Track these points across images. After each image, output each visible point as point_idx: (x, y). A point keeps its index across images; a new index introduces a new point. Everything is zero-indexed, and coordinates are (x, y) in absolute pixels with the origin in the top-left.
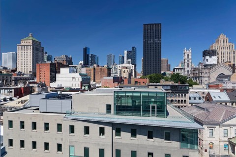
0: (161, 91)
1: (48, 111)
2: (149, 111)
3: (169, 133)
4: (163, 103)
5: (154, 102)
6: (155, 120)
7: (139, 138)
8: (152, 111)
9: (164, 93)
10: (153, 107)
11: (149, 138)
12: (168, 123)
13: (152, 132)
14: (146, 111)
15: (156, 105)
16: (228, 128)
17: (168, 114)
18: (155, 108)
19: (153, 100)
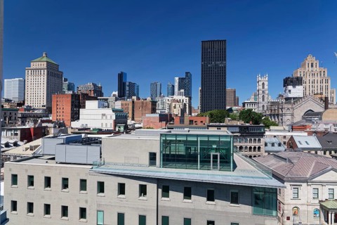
0: (225, 134)
1: (67, 162)
2: (210, 162)
3: (237, 193)
4: (228, 150)
5: (216, 150)
6: (217, 175)
7: (195, 200)
8: (213, 161)
9: (231, 136)
10: (215, 157)
11: (208, 200)
12: (235, 179)
13: (213, 191)
14: (205, 162)
15: (218, 154)
16: (320, 187)
17: (235, 166)
18: (217, 158)
19: (215, 146)
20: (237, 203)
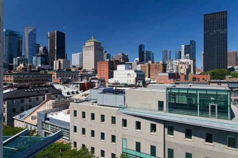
0: (224, 88)
2: (209, 111)
4: (226, 102)
5: (215, 101)
6: (215, 122)
7: (195, 140)
8: (211, 111)
9: (228, 91)
10: (213, 107)
11: (207, 141)
12: (232, 127)
13: (211, 135)
14: (204, 111)
15: (216, 105)
17: (233, 116)
18: (215, 108)
19: (212, 99)
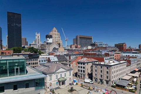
0: (22, 58)
2: (14, 72)
3: (28, 83)
4: (24, 65)
5: (17, 66)
6: (18, 77)
8: (16, 71)
9: (24, 59)
10: (17, 69)
11: (14, 90)
12: (27, 78)
13: (16, 85)
14: (12, 72)
15: (19, 68)
17: (27, 72)
18: (18, 70)
19: (17, 64)
20: (28, 87)
